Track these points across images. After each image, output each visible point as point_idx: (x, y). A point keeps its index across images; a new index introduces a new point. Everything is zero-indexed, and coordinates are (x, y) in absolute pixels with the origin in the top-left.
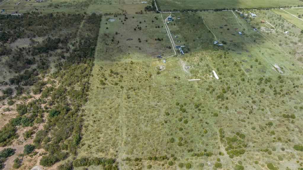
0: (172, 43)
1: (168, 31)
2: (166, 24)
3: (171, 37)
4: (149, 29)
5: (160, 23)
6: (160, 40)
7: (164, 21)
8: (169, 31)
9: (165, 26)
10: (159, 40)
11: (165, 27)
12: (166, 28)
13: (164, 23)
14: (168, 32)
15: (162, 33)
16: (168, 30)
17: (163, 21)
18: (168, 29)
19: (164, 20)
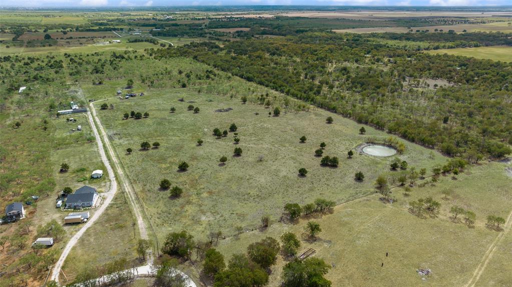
0: (96, 118)
1: (103, 141)
2: (113, 167)
3: (97, 127)
4: (183, 140)
5: (144, 169)
6: (133, 113)
7: (119, 183)
8: (100, 144)
9: (115, 159)
10: (137, 116)
11: (118, 157)
12: (112, 153)
13: (120, 171)
14: (106, 140)
15: (130, 135)
16: (104, 146)
17: (127, 188)
18: (102, 152)
19: (122, 193)
